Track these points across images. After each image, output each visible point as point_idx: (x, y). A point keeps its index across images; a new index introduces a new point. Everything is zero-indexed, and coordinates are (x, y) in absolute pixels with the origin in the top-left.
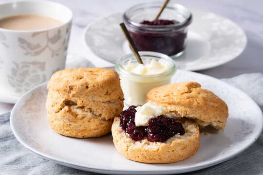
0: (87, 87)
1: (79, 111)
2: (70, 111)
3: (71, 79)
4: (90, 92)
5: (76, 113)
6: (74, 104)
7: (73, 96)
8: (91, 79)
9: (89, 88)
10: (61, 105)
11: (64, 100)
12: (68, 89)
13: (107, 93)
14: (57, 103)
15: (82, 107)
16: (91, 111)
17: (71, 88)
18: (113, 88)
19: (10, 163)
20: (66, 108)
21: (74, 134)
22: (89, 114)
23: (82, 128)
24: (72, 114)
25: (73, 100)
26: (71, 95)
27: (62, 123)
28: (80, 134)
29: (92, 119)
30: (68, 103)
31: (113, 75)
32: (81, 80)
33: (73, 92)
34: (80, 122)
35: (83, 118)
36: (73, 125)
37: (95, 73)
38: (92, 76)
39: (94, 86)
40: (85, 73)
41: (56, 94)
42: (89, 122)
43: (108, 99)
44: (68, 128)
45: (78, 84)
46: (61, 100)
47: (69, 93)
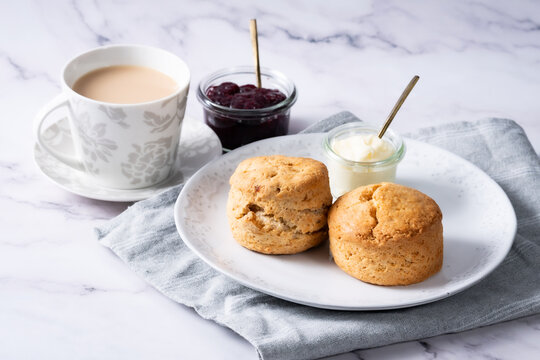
0: (279, 190)
1: (266, 221)
2: (254, 219)
3: (259, 176)
4: (282, 196)
5: (262, 222)
6: (261, 209)
7: (260, 200)
8: (286, 179)
9: (281, 192)
10: (244, 210)
11: (248, 203)
12: (254, 190)
13: (306, 198)
14: (238, 207)
15: (271, 215)
16: (282, 221)
17: (257, 189)
18: (315, 191)
19: (183, 274)
20: (250, 214)
21: (259, 249)
22: (279, 225)
23: (269, 242)
24: (256, 224)
25: (259, 204)
26: (256, 199)
27: (244, 232)
28: (266, 250)
29: (283, 233)
30: (253, 208)
31: (316, 172)
32: (272, 179)
33: (259, 195)
34: (266, 235)
35: (271, 230)
36: (258, 238)
37: (294, 167)
38: (288, 172)
39: (288, 189)
40: (281, 167)
41: (238, 195)
42: (279, 235)
43: (306, 206)
44: (252, 241)
45: (267, 184)
46: (244, 204)
47: (254, 195)
